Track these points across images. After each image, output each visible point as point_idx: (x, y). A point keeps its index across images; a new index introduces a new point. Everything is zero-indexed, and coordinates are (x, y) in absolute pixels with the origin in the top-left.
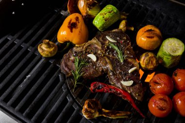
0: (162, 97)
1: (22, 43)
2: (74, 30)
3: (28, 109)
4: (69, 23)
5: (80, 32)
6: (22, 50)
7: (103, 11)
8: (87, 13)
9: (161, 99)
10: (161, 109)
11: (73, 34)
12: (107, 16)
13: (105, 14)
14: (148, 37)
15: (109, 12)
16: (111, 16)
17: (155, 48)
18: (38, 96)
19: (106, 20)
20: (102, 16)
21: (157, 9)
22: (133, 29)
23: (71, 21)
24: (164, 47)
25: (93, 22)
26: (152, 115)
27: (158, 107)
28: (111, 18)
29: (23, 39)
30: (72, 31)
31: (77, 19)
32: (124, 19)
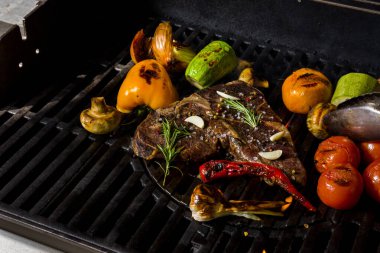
1: (43, 118)
2: (152, 80)
4: (142, 71)
5: (164, 84)
8: (173, 56)
11: (151, 87)
12: (212, 57)
13: (209, 55)
14: (305, 86)
15: (216, 51)
16: (220, 57)
19: (210, 65)
20: (202, 59)
23: (143, 67)
28: (222, 61)
30: (149, 82)
31: (154, 65)
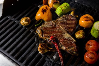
0: (92, 52)
1: (16, 20)
3: (17, 54)
4: (42, 10)
5: (48, 14)
6: (16, 24)
7: (62, 6)
8: (53, 6)
9: (91, 53)
10: (91, 58)
11: (44, 15)
13: (63, 7)
14: (86, 21)
15: (65, 6)
16: (66, 8)
17: (90, 27)
18: (22, 48)
19: (63, 10)
20: (61, 8)
21: (92, 7)
22: (77, 16)
23: (43, 8)
24: (94, 26)
25: (56, 12)
26: (86, 63)
27: (89, 57)
28: (66, 9)
29: (17, 18)
30: (44, 14)
31: (46, 8)
32: (73, 11)
